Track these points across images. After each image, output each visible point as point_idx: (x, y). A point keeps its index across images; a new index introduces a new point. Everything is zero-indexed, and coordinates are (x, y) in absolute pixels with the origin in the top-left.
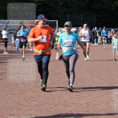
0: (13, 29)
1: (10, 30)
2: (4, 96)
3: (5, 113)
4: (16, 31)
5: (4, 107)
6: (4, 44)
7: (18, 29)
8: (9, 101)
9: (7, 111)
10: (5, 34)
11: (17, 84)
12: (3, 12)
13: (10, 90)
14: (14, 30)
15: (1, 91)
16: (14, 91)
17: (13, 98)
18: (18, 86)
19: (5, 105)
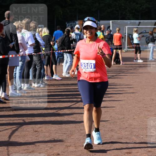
0: (145, 32)
1: (141, 33)
2: (138, 113)
3: (141, 134)
4: (148, 34)
5: (139, 126)
6: (134, 50)
7: (151, 31)
8: (144, 119)
9: (143, 131)
10: (137, 38)
11: (153, 99)
12: (134, 11)
13: (145, 106)
14: (147, 33)
15: (134, 107)
16: (149, 107)
17: (149, 115)
18: (154, 102)
19: (140, 124)
